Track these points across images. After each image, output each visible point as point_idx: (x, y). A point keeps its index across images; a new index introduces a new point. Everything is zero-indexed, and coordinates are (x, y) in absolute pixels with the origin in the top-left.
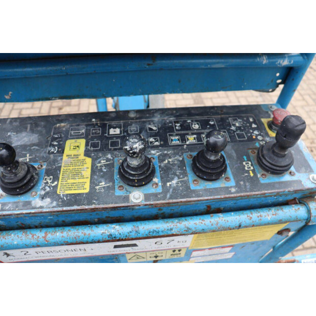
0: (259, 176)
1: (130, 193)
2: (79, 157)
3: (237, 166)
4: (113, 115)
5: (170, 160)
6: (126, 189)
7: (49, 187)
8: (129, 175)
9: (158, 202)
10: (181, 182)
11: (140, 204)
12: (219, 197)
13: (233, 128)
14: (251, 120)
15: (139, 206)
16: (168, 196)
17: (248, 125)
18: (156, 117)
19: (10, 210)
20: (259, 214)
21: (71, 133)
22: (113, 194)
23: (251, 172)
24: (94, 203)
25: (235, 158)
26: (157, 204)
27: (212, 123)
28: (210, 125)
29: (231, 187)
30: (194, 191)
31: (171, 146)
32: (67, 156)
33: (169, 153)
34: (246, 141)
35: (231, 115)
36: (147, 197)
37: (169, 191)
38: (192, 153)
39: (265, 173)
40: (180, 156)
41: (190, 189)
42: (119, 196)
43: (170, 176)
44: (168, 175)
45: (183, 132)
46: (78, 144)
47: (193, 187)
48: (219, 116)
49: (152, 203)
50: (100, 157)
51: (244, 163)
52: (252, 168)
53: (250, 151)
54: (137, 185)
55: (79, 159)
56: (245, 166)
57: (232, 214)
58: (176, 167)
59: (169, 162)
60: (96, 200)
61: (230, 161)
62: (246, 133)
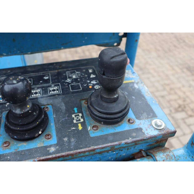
0: (89, 128)
3: (63, 119)
13: (69, 80)
14: (90, 71)
17: (86, 76)
23: (80, 125)
25: (64, 111)
27: (47, 78)
28: (44, 80)
29: (50, 146)
34: (81, 91)
35: (69, 69)
39: (97, 124)
48: (57, 71)
51: (73, 116)
52: (82, 120)
53: (84, 101)
56: (73, 119)
61: (56, 115)
62: (82, 84)
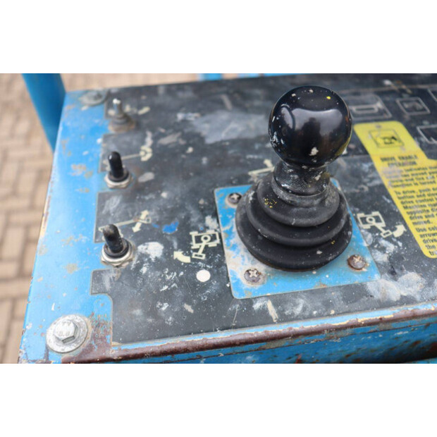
2: (417, 161)
7: (389, 239)
21: (352, 111)
46: (391, 133)
55: (420, 165)
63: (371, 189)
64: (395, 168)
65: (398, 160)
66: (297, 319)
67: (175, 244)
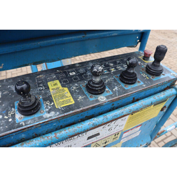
0: (151, 78)
1: (97, 98)
2: (60, 88)
3: (139, 76)
4: (67, 67)
5: (108, 80)
6: (94, 97)
7: (50, 106)
8: (95, 88)
9: (114, 98)
10: (119, 87)
11: (105, 101)
12: (140, 90)
15: (106, 102)
16: (117, 94)
18: (90, 64)
19: (31, 124)
20: (157, 96)
21: (48, 79)
22: (89, 100)
23: (147, 77)
24: (81, 107)
25: (137, 73)
26: (114, 99)
27: (118, 62)
28: (118, 63)
29: (143, 85)
30: (128, 90)
31: (105, 74)
32: (52, 89)
33: (106, 77)
36: (107, 97)
37: (116, 93)
38: (117, 75)
39: (153, 76)
40: (112, 77)
41: (125, 89)
42: (92, 101)
43: (113, 86)
44: (111, 86)
45: (107, 68)
46: (56, 83)
47: (126, 88)
48: (120, 59)
49: (111, 99)
50: (72, 86)
51: (142, 75)
52: (146, 76)
53: (141, 70)
54: (100, 92)
55: (60, 89)
56: (143, 76)
57: (146, 98)
58: (113, 82)
59: (108, 81)
60: (81, 105)
63: (48, 96)
64: (54, 91)
65: (55, 89)
66: (28, 124)
67: (5, 115)
